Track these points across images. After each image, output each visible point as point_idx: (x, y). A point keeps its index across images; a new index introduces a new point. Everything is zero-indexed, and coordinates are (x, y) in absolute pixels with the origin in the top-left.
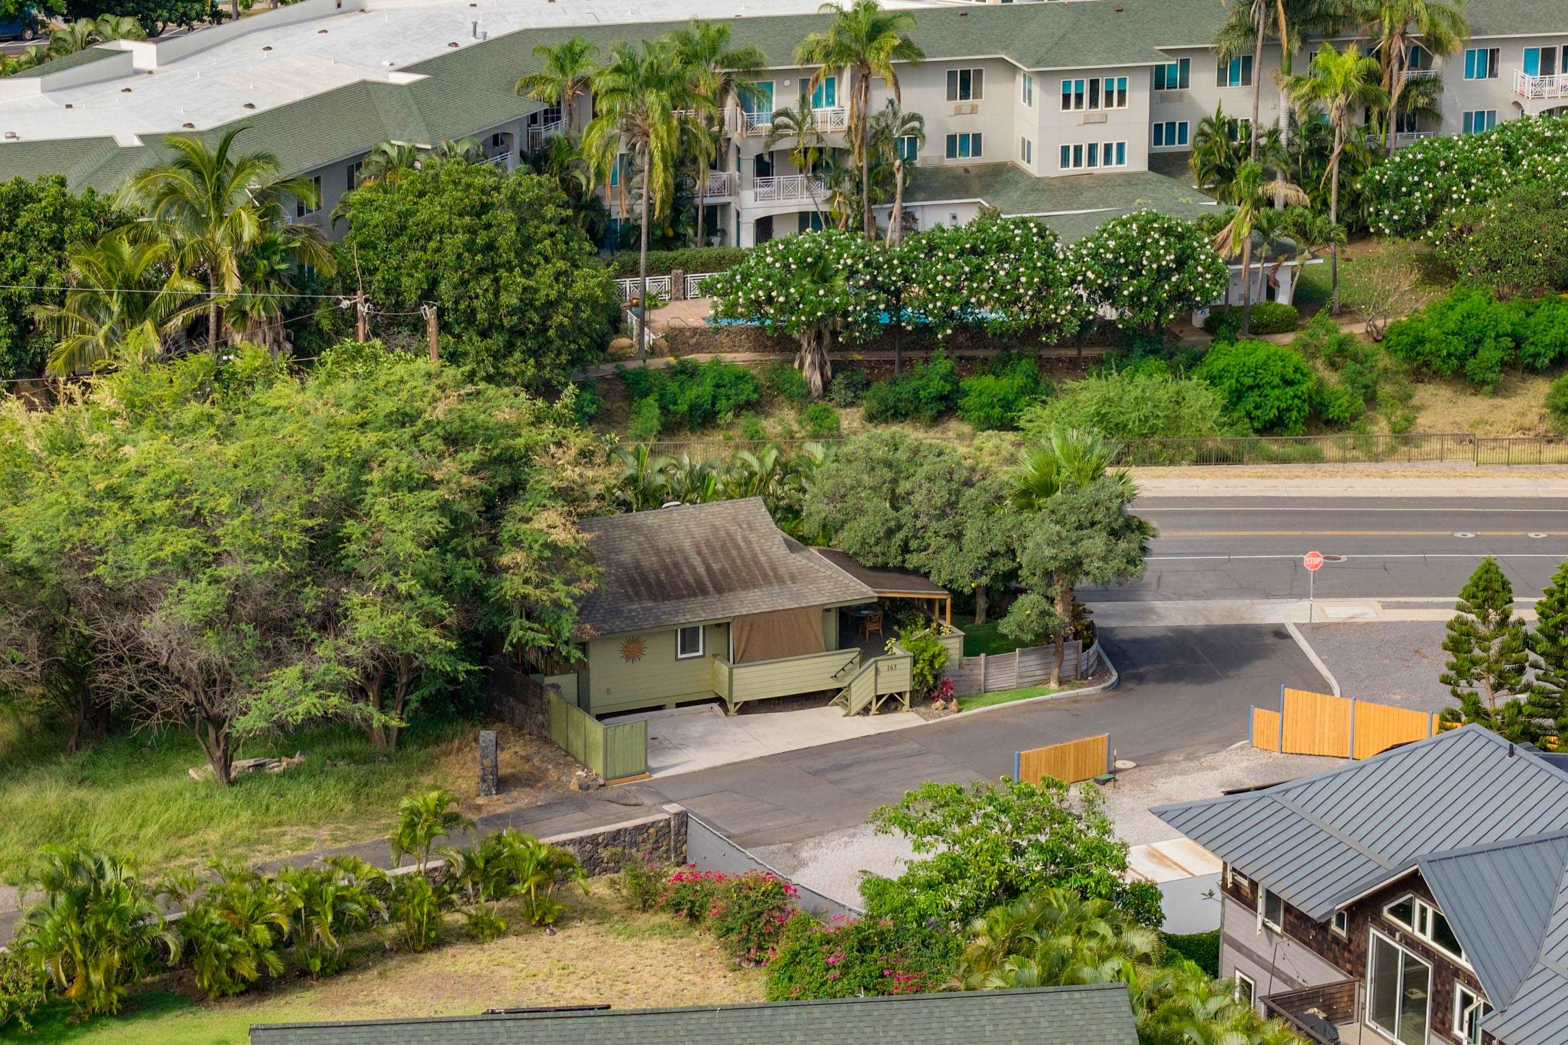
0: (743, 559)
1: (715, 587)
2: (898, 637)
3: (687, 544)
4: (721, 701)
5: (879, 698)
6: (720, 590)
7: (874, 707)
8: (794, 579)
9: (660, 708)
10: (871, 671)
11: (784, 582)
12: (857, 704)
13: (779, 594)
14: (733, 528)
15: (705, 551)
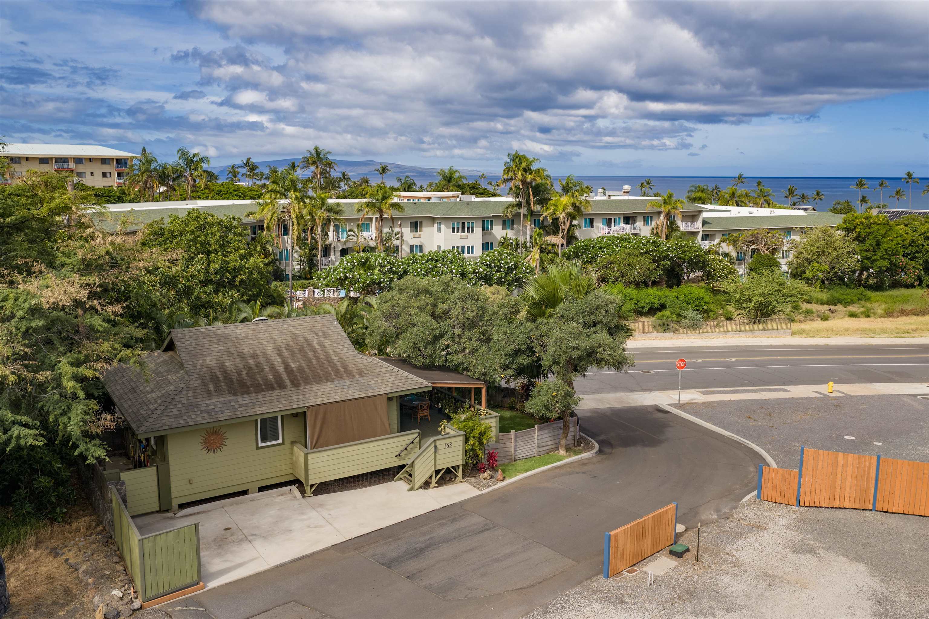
0: (318, 358)
1: (292, 382)
2: (449, 419)
3: (270, 349)
4: (296, 482)
5: (437, 472)
6: (296, 384)
7: (434, 481)
8: (361, 374)
9: (245, 493)
10: (431, 449)
11: (353, 376)
12: (419, 479)
13: (349, 387)
14: (310, 336)
15: (286, 353)
